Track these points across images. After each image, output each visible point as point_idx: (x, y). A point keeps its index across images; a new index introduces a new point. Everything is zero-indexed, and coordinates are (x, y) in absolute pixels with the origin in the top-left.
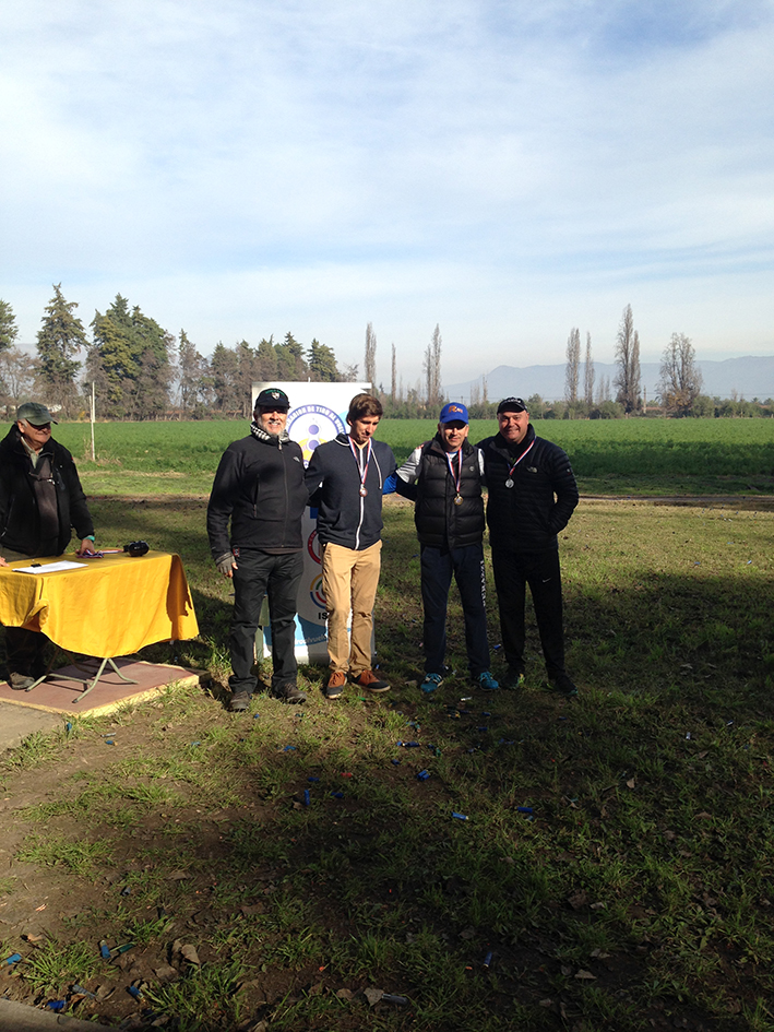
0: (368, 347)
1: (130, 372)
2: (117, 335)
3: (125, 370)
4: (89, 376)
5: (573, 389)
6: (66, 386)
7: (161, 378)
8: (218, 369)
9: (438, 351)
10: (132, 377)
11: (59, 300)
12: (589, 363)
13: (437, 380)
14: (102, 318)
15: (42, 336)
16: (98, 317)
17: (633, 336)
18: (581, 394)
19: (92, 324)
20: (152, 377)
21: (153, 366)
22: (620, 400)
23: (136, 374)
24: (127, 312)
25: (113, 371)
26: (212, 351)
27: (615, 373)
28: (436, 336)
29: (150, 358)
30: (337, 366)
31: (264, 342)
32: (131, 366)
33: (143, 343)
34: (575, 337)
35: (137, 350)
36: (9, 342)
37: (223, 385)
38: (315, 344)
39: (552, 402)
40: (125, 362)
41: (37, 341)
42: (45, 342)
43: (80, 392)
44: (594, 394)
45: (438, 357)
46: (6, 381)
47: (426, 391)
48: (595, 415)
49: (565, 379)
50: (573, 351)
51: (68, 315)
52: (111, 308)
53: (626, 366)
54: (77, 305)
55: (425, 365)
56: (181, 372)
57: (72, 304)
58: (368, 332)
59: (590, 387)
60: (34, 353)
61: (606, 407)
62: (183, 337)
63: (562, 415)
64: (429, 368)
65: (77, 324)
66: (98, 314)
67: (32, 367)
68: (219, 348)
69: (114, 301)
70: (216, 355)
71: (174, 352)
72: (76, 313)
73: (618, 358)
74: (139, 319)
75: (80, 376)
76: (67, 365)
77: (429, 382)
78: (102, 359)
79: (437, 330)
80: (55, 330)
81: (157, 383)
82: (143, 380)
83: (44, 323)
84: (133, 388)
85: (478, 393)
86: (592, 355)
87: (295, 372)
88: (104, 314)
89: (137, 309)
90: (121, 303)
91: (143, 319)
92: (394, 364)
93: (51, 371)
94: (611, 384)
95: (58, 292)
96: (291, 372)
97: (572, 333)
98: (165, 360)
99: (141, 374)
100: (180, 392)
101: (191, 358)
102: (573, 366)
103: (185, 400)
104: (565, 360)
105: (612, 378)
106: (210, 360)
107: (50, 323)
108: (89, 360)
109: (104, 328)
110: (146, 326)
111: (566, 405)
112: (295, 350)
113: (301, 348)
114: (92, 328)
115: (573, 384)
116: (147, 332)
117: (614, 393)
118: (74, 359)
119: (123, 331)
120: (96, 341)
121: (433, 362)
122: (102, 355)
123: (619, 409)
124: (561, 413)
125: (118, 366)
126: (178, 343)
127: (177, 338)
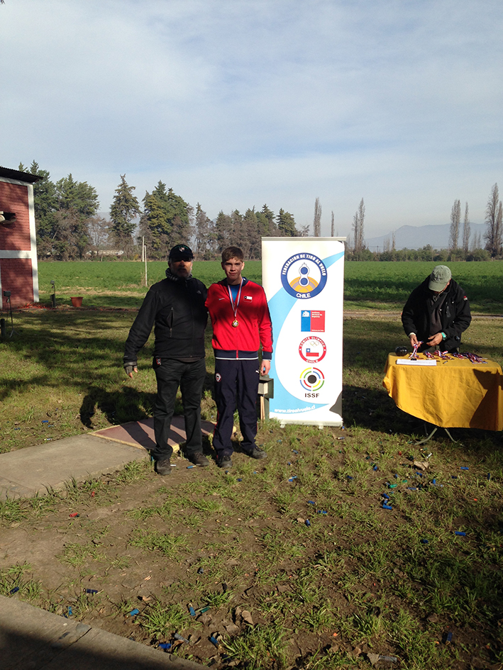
0: (316, 214)
1: (166, 230)
2: (158, 207)
3: (162, 229)
4: (141, 232)
5: (455, 241)
6: (127, 239)
7: (184, 234)
8: (220, 228)
9: (362, 216)
10: (166, 233)
11: (124, 185)
12: (466, 224)
13: (361, 235)
14: (150, 196)
15: (113, 208)
16: (148, 196)
17: (498, 205)
18: (460, 244)
19: (143, 200)
20: (179, 233)
21: (180, 226)
22: (488, 248)
23: (169, 231)
24: (165, 192)
25: (156, 229)
26: (217, 216)
27: (485, 230)
28: (361, 207)
29: (178, 221)
30: (295, 226)
31: (249, 211)
32: (167, 226)
33: (174, 211)
34: (457, 206)
35: (170, 216)
36: (94, 211)
37: (223, 238)
38: (281, 212)
39: (439, 250)
40: (163, 224)
41: (110, 210)
42: (115, 211)
43: (135, 242)
44: (469, 244)
45: (362, 220)
46: (92, 236)
47: (354, 242)
48: (469, 259)
49: (449, 234)
50: (456, 216)
51: (129, 194)
52: (155, 189)
53: (493, 225)
54: (135, 188)
55: (353, 225)
56: (197, 230)
57: (131, 188)
58: (317, 204)
59: (467, 239)
60: (108, 219)
61: (478, 253)
62: (199, 208)
63: (446, 259)
64: (356, 227)
65: (134, 200)
66: (148, 193)
67: (107, 227)
68: (221, 215)
69: (157, 185)
70: (219, 219)
71: (193, 217)
72: (134, 193)
73: (487, 220)
74: (172, 197)
75: (136, 233)
76: (128, 226)
77: (356, 236)
78: (149, 222)
79: (362, 202)
80: (121, 204)
81: (182, 237)
82: (173, 235)
83: (114, 200)
84: (167, 240)
85: (389, 244)
86: (468, 218)
87: (268, 230)
88: (151, 194)
89: (170, 190)
90: (161, 186)
91: (174, 197)
92: (333, 225)
93: (118, 230)
94: (482, 236)
95: (123, 180)
96: (266, 230)
97: (455, 203)
98: (187, 223)
99: (172, 231)
100: (196, 243)
101: (203, 221)
102: (455, 225)
103: (199, 248)
104: (450, 221)
105: (483, 233)
106: (215, 222)
107: (118, 200)
108: (141, 223)
109: (151, 203)
110: (176, 201)
111: (449, 252)
112: (269, 216)
113: (273, 214)
114: (143, 202)
115: (454, 238)
116: (176, 205)
117: (483, 244)
118: (132, 222)
119: (162, 204)
120: (145, 210)
121: (359, 223)
122: (149, 219)
123: (487, 254)
124: (446, 257)
125: (159, 226)
126: (195, 211)
127: (195, 208)
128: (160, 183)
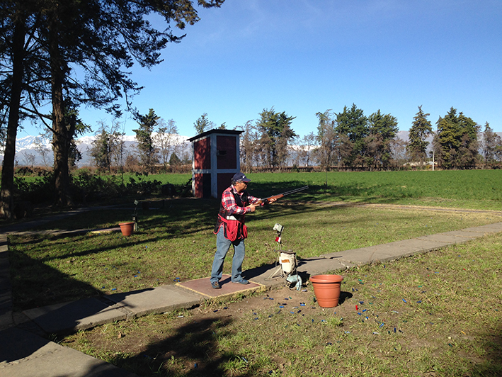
2: (449, 128)
3: (452, 145)
4: (433, 148)
6: (422, 153)
10: (455, 147)
14: (442, 120)
15: (411, 131)
20: (467, 147)
21: (468, 142)
23: (458, 146)
24: (455, 115)
25: (446, 145)
29: (466, 137)
32: (456, 142)
33: (463, 130)
35: (459, 134)
36: (395, 135)
40: (452, 140)
42: (413, 133)
43: (428, 155)
46: (393, 152)
51: (424, 120)
52: (447, 114)
54: (429, 114)
56: (485, 144)
62: (487, 126)
66: (440, 118)
67: (406, 145)
69: (449, 111)
71: (481, 133)
76: (422, 144)
78: (440, 140)
80: (418, 127)
82: (461, 149)
88: (443, 117)
89: (461, 113)
90: (453, 111)
91: (464, 118)
93: (415, 147)
95: (420, 109)
98: (475, 138)
99: (461, 146)
100: (484, 154)
101: (491, 136)
103: (487, 158)
107: (416, 124)
108: (434, 140)
109: (443, 125)
110: (466, 122)
114: (436, 125)
116: (466, 125)
118: (426, 140)
119: (453, 125)
120: (438, 131)
122: (441, 137)
126: (484, 129)
128: (452, 109)
